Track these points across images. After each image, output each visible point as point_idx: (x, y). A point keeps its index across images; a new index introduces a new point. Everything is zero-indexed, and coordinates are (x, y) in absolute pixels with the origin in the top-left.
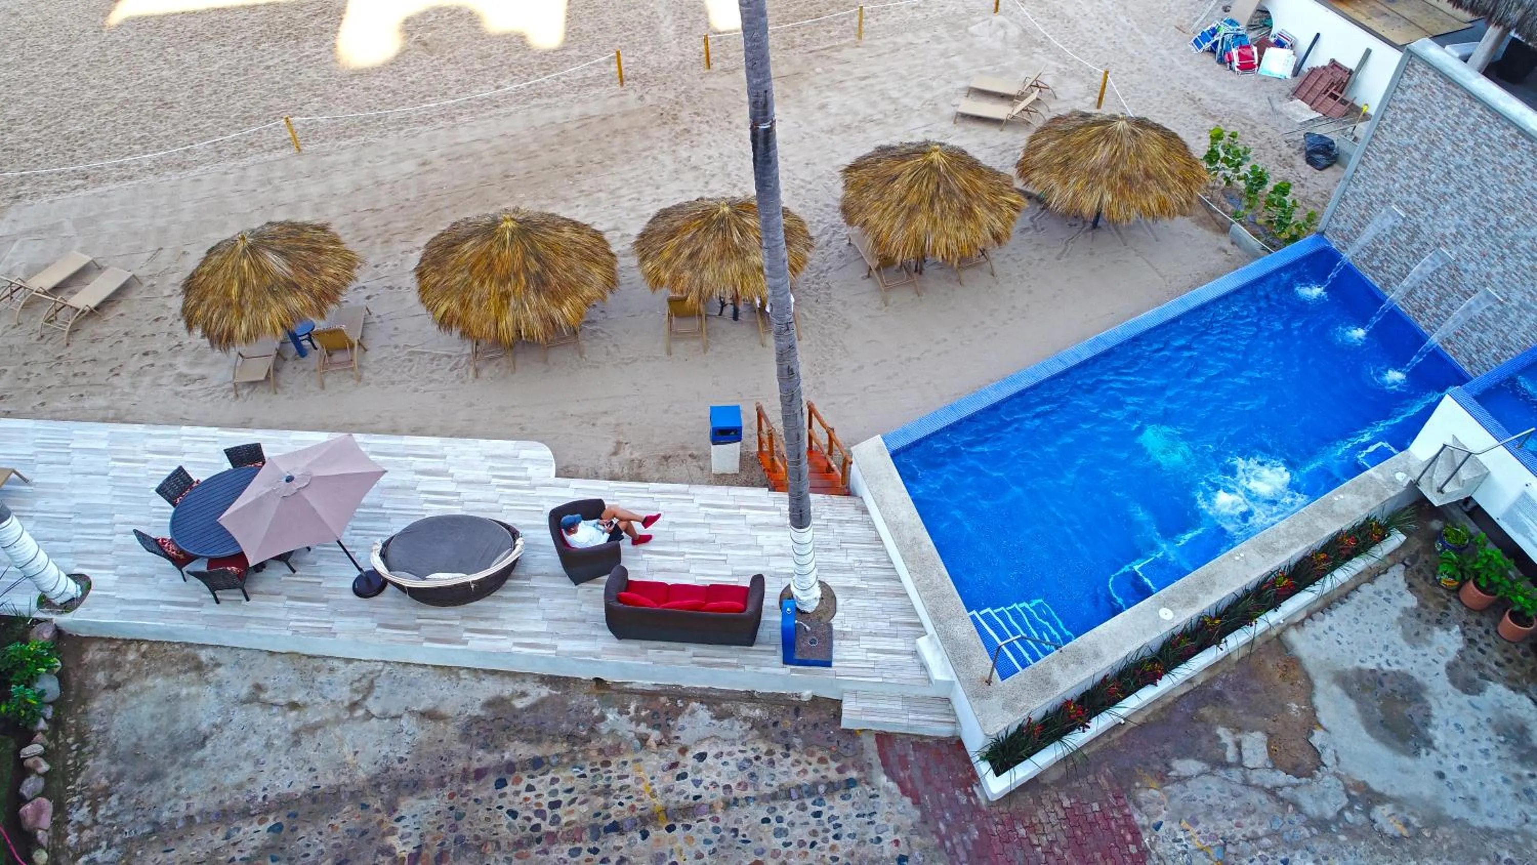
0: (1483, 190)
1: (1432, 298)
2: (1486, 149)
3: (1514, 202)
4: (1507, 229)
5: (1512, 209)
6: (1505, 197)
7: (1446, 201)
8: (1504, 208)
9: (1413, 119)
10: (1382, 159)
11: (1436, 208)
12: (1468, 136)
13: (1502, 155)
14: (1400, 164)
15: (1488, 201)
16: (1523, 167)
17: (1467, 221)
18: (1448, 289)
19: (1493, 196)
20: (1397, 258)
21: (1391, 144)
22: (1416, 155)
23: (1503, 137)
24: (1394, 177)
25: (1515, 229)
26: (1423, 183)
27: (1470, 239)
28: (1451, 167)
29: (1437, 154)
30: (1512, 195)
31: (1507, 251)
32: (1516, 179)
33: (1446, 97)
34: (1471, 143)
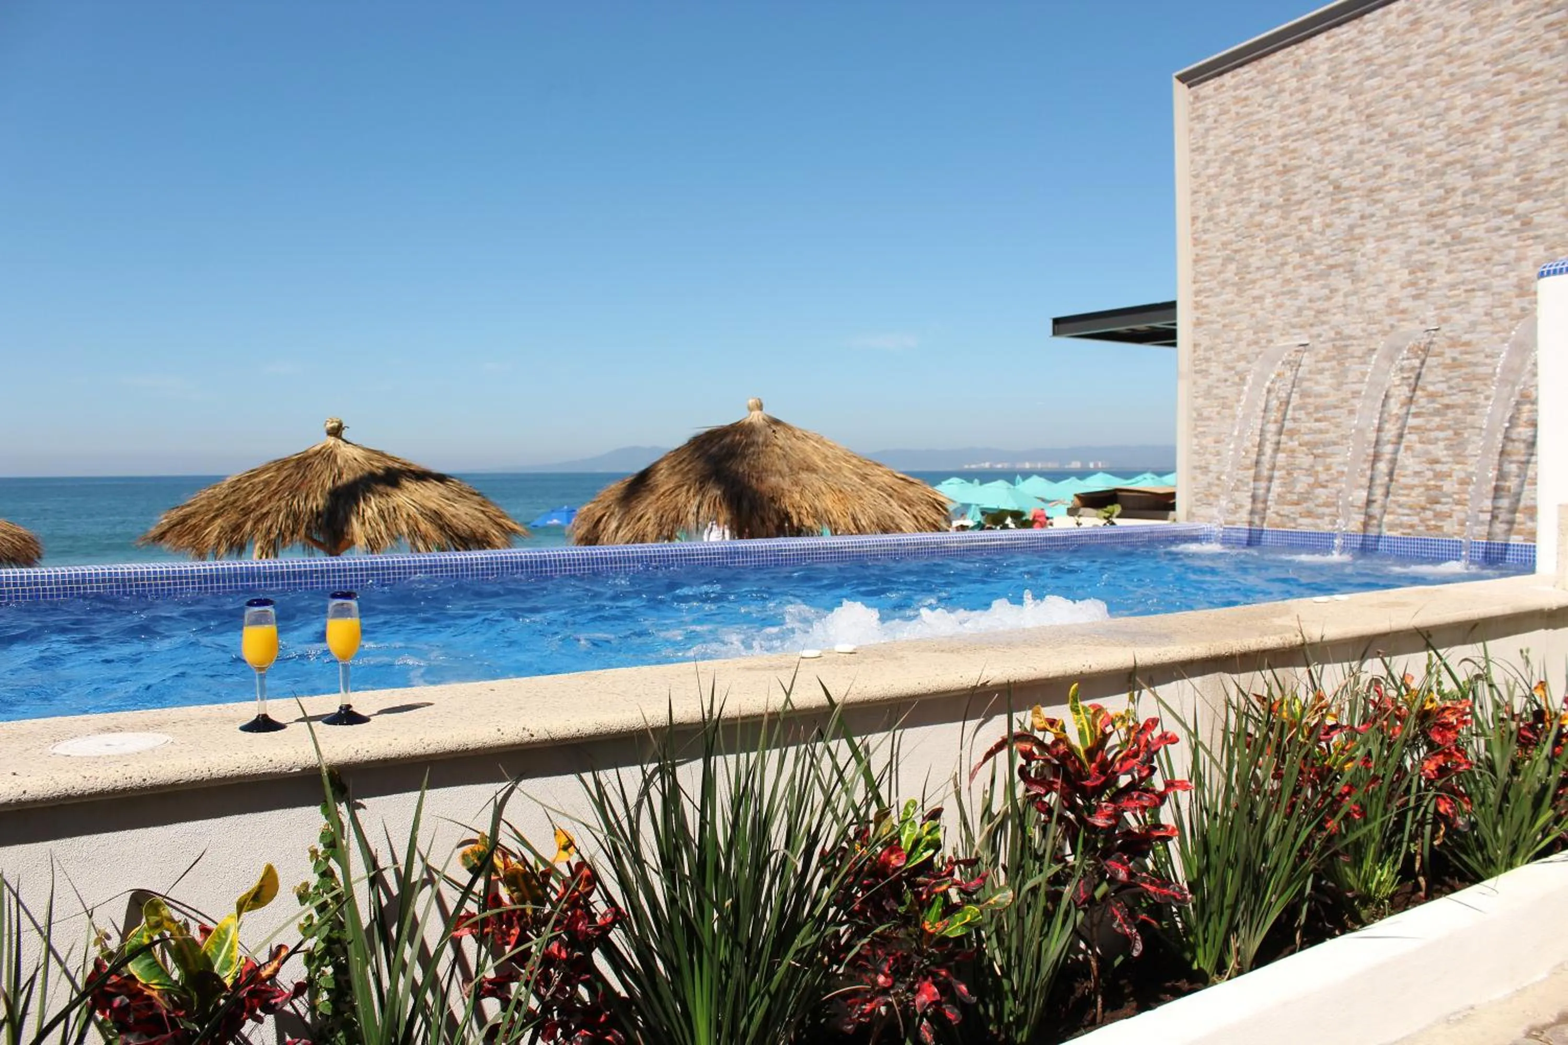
0: (1412, 151)
1: (1439, 451)
2: (1374, 82)
3: (1475, 107)
4: (1497, 165)
5: (1482, 123)
6: (1455, 117)
7: (1361, 238)
8: (1465, 137)
9: (1237, 172)
10: (1224, 284)
11: (1350, 269)
12: (1332, 99)
13: (1405, 61)
14: (1255, 262)
15: (1431, 157)
16: (1455, 36)
17: (1418, 231)
18: (1459, 399)
19: (1433, 139)
20: (1331, 436)
21: (1225, 245)
22: (1272, 218)
23: (1389, 32)
24: (1256, 292)
25: (1513, 148)
26: (1306, 251)
27: (1442, 257)
28: (1336, 173)
29: (1300, 180)
30: (1466, 100)
31: (1525, 206)
32: (1453, 68)
33: (1266, 84)
34: (1345, 102)
